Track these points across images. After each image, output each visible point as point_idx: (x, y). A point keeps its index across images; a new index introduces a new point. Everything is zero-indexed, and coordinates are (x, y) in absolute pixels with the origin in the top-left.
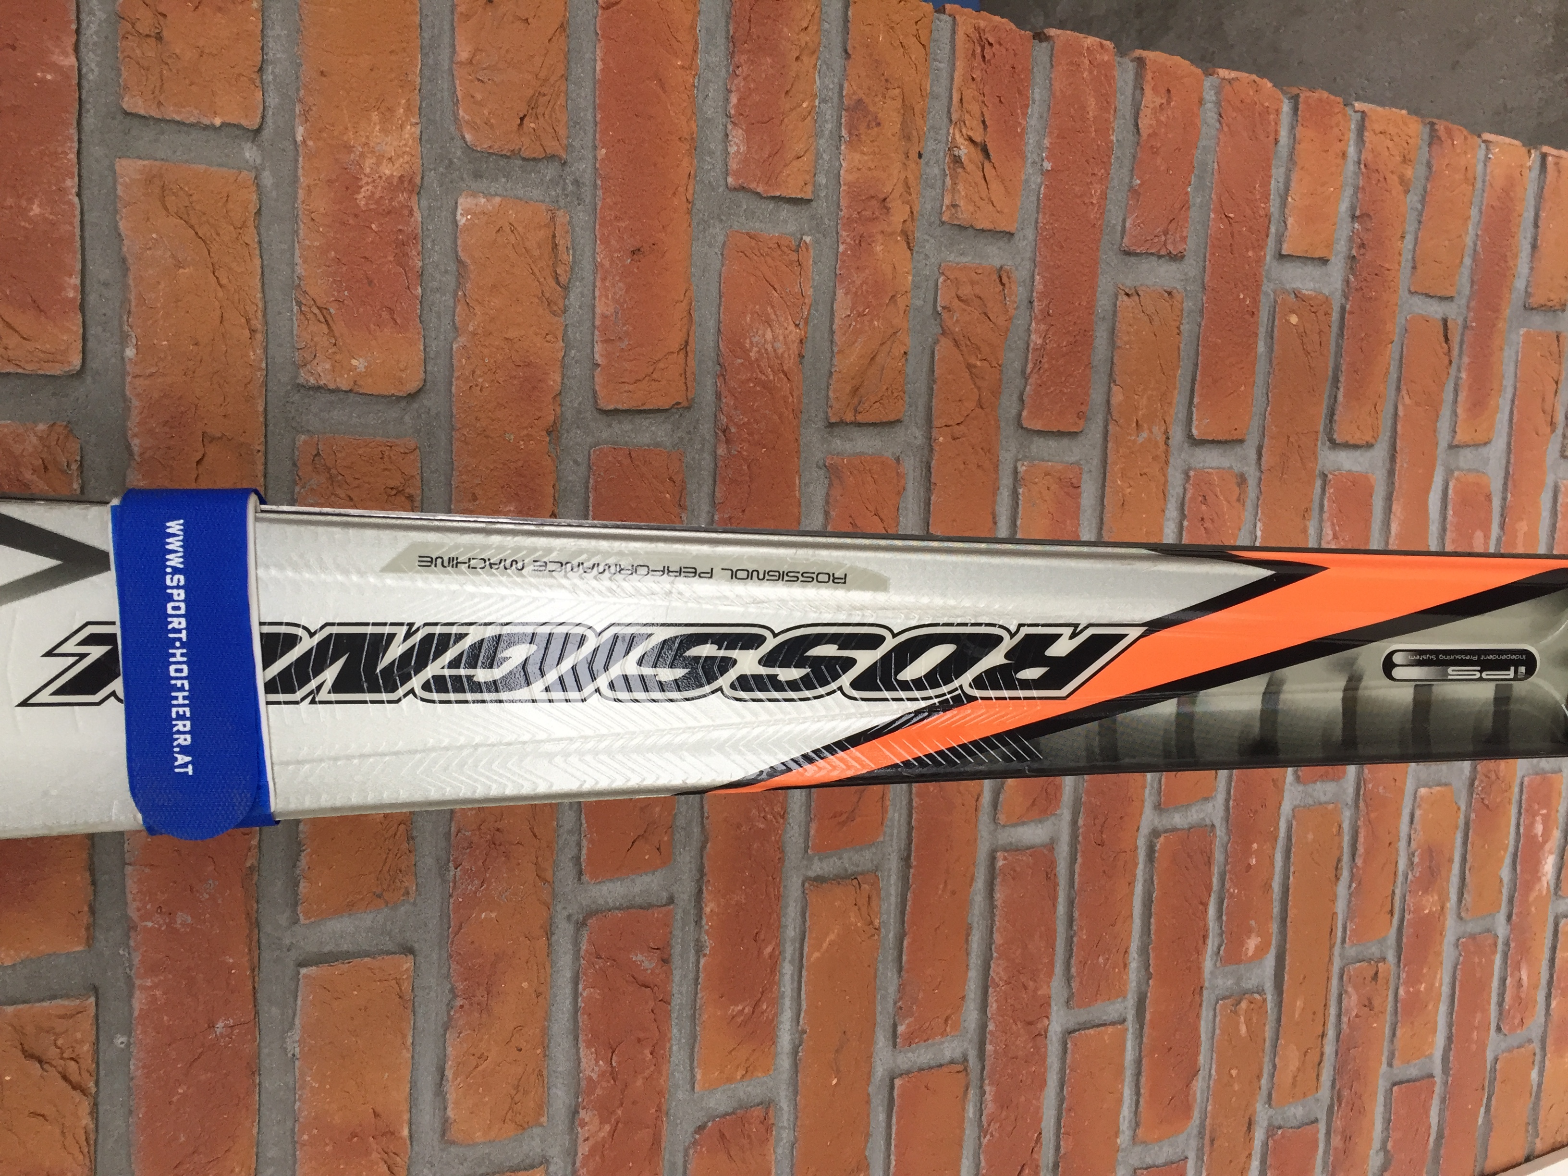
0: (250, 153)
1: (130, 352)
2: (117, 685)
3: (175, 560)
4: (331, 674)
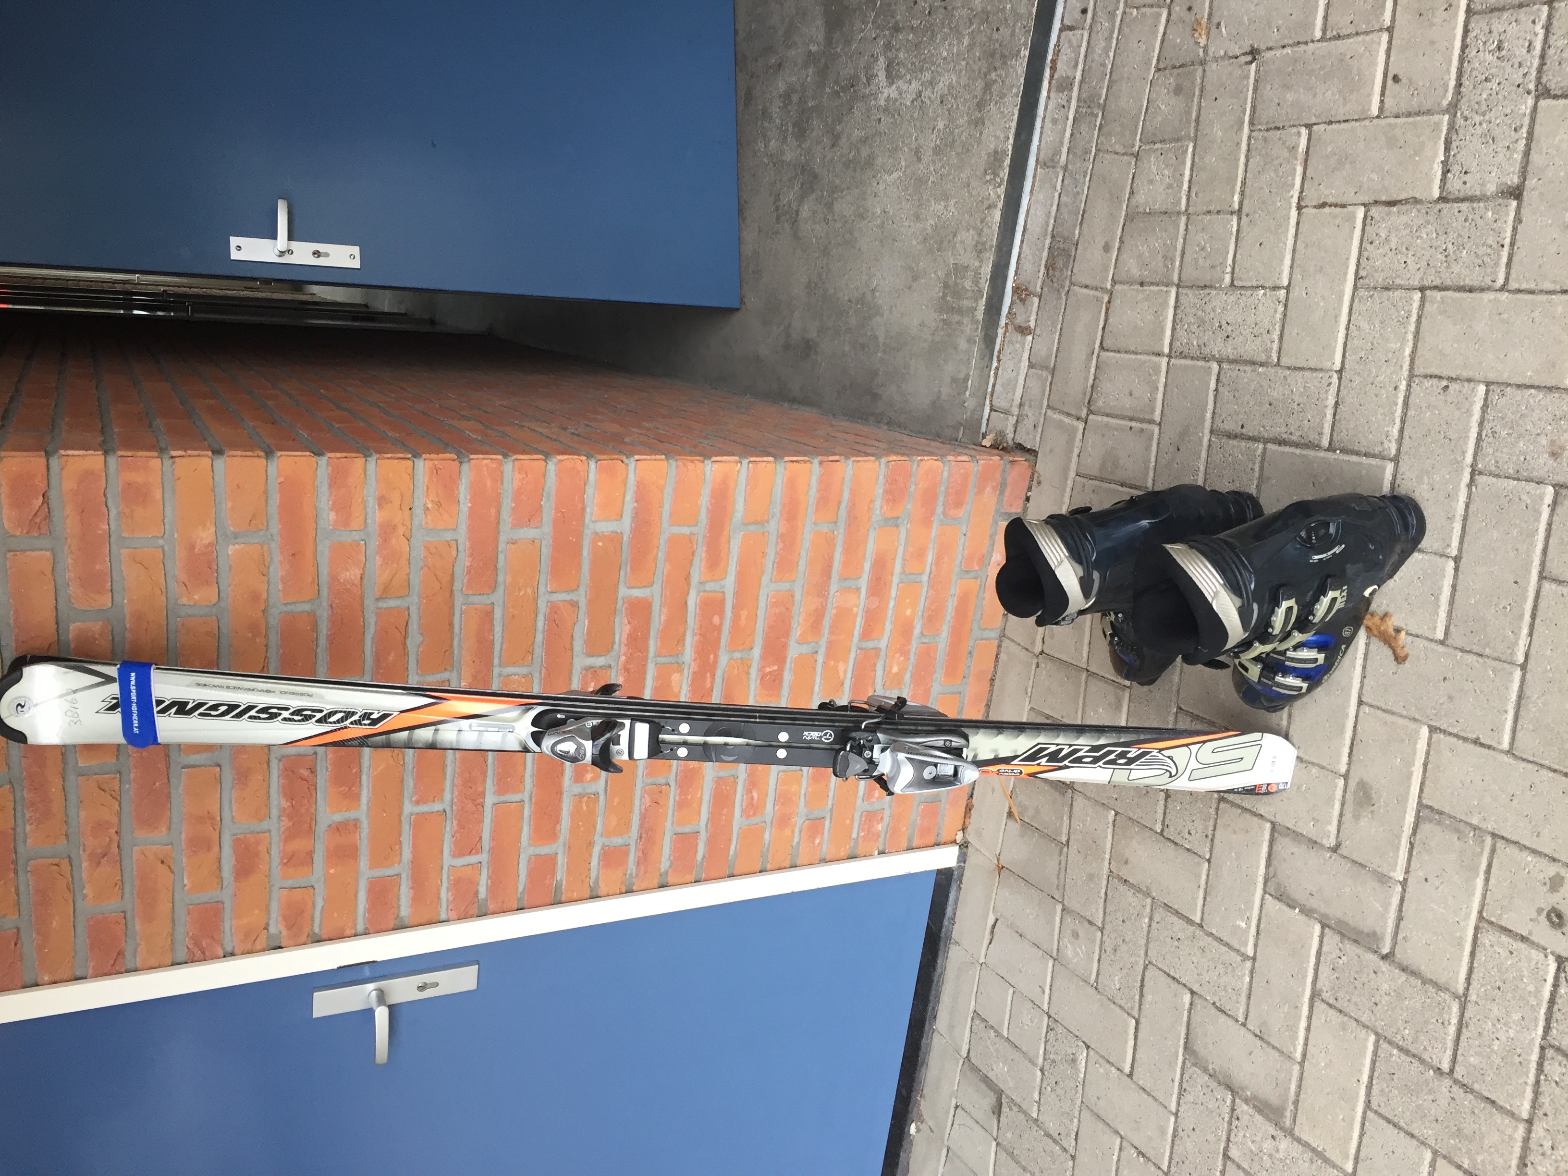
0: (161, 542)
1: (126, 601)
2: (119, 709)
3: (133, 683)
4: (174, 710)
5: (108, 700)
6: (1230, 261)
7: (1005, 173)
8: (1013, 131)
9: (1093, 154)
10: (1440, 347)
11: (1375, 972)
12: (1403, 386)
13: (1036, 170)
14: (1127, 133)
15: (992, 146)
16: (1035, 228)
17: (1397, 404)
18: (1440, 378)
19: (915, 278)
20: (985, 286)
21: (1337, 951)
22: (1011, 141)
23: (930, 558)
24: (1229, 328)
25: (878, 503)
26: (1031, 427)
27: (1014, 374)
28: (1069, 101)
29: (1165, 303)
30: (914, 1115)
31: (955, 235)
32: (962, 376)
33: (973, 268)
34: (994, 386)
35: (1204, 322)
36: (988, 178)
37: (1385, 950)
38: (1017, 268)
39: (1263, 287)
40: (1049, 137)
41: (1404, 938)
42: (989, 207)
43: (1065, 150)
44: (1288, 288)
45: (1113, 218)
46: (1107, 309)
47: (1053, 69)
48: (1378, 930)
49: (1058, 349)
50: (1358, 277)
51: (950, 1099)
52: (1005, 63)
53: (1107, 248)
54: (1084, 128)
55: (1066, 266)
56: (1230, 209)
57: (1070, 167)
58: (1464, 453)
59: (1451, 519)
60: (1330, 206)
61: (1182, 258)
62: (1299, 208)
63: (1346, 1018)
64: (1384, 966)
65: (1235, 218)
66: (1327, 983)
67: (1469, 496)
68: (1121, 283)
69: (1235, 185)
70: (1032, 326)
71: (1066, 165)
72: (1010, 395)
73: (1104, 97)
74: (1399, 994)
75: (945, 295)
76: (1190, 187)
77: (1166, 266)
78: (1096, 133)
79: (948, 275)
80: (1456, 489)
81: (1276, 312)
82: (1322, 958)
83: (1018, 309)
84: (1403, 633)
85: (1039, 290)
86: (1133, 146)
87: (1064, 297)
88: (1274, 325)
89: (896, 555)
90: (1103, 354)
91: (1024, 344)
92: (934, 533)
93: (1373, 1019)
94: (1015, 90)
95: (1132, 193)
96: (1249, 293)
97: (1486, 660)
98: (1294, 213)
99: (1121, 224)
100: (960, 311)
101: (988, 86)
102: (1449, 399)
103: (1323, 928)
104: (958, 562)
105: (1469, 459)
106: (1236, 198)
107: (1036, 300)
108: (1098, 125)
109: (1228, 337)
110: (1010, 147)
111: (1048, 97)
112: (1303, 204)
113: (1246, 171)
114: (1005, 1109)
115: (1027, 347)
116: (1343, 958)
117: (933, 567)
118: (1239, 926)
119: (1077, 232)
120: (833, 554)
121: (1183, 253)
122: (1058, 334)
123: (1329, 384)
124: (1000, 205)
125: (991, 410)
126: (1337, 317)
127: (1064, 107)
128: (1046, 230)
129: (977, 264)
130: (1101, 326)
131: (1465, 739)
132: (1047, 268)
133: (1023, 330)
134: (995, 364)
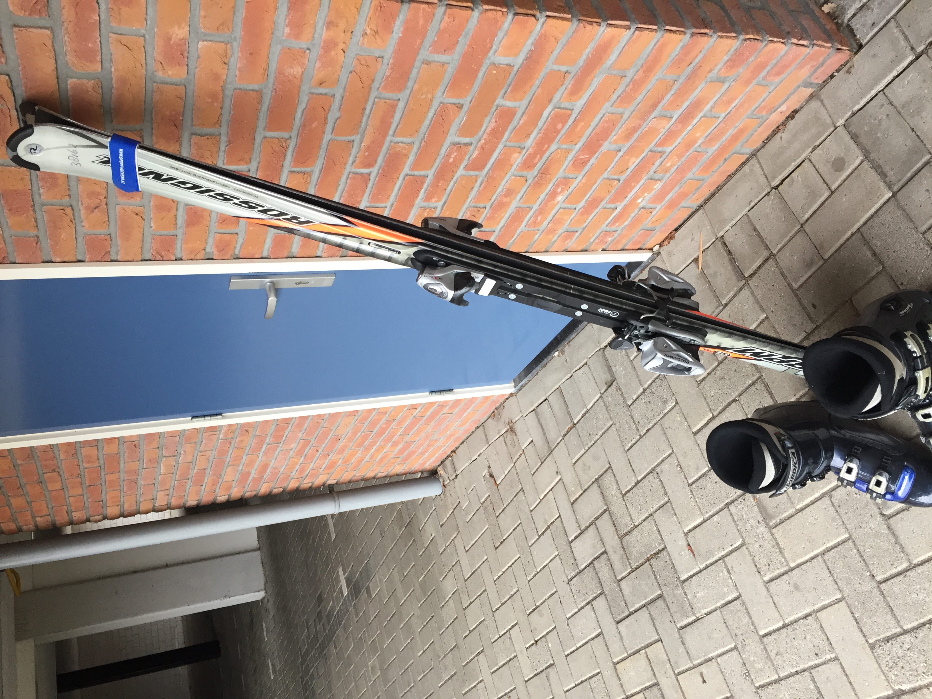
1: (113, 69)
2: (110, 165)
4: (153, 176)
5: (101, 157)
11: (871, 516)
23: (736, 103)
25: (719, 67)
30: (560, 348)
51: (584, 359)
63: (838, 517)
64: (879, 518)
74: (877, 535)
89: (711, 100)
92: (748, 89)
104: (753, 108)
117: (733, 110)
120: (666, 95)
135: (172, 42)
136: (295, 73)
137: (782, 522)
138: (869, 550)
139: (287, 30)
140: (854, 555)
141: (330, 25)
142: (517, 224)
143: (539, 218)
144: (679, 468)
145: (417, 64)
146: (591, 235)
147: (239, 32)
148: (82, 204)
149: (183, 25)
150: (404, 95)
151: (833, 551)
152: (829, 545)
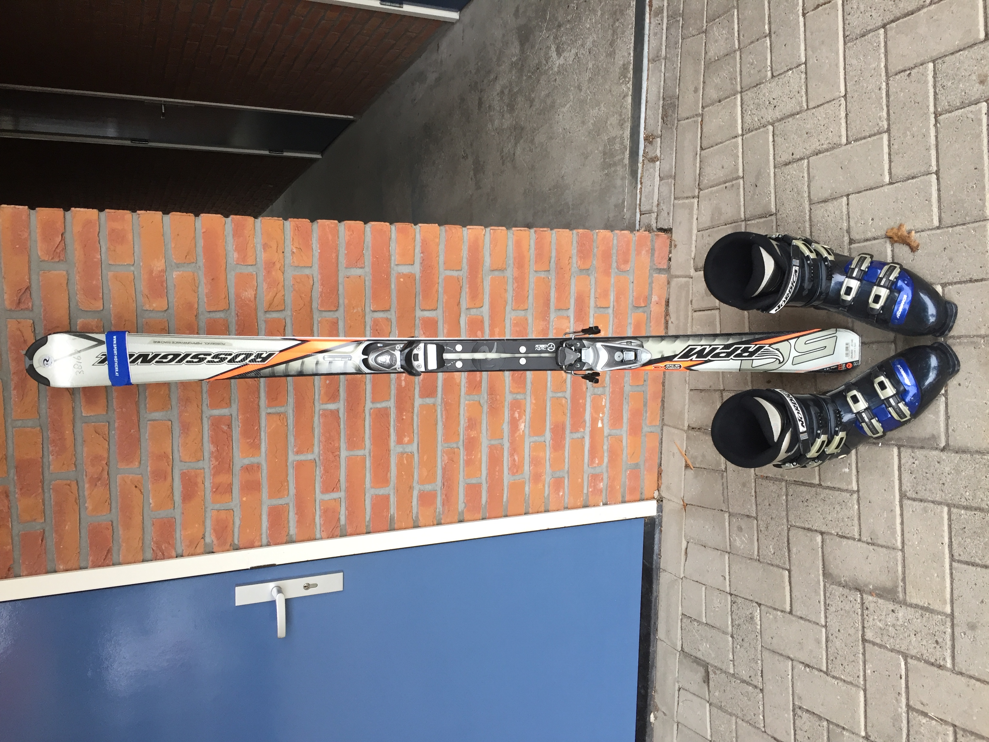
0: (132, 268)
1: (111, 306)
2: (107, 362)
3: (115, 342)
4: (140, 360)
5: (100, 356)
6: (769, 63)
7: (631, 74)
8: (632, 48)
9: (680, 43)
10: (901, 53)
11: (939, 462)
12: (884, 86)
13: (648, 64)
14: (698, 22)
15: (621, 63)
16: (652, 98)
17: (882, 98)
18: (905, 71)
19: (586, 158)
20: (627, 143)
21: (911, 459)
22: (632, 54)
23: (612, 297)
24: (775, 101)
25: (574, 260)
26: (666, 214)
27: (652, 187)
28: (662, 20)
29: (735, 104)
30: (652, 707)
31: (606, 122)
32: (620, 201)
33: (619, 136)
34: (640, 199)
35: (759, 105)
36: (621, 81)
37: (943, 444)
38: (645, 126)
39: (790, 69)
40: (654, 43)
41: (953, 430)
42: (624, 97)
43: (664, 47)
44: (805, 63)
45: (697, 72)
46: (701, 125)
47: (651, 6)
48: (935, 433)
49: (675, 162)
50: (845, 37)
51: (674, 685)
52: (623, 14)
53: (696, 90)
54: (673, 31)
55: (673, 112)
56: (764, 35)
57: (668, 56)
58: (928, 107)
59: (928, 149)
60: (821, 6)
61: (741, 75)
62: (804, 15)
63: (926, 504)
64: (944, 455)
65: (768, 39)
66: (908, 484)
67: (937, 132)
68: (707, 106)
69: (765, 19)
70: (659, 155)
71: (666, 56)
72: (651, 201)
73: (682, 9)
74: (957, 470)
75: (605, 159)
76: (739, 34)
77: (732, 84)
78: (680, 31)
79: (605, 146)
80: (928, 129)
81: (800, 79)
82: (902, 469)
83: (649, 149)
84: (913, 232)
85: (660, 133)
86: (703, 26)
87: (675, 131)
88: (801, 87)
89: (590, 294)
90: (703, 152)
91: (655, 168)
92: (612, 281)
93: (943, 495)
94: (630, 26)
95: (706, 53)
96: (783, 76)
97: (968, 225)
98: (801, 19)
99: (702, 74)
100: (615, 164)
101: (614, 32)
102: (913, 80)
103: (899, 449)
104: (630, 301)
105: (932, 109)
106: (767, 27)
107: (659, 139)
108: (681, 25)
109: (775, 107)
110: (632, 58)
111: (650, 23)
112: (805, 12)
113: (770, 9)
114: (712, 676)
115: (657, 169)
116: (916, 462)
117: (615, 303)
118: (845, 472)
119: (677, 90)
120: (550, 293)
121: (741, 71)
122: (674, 153)
123: (840, 105)
124: (630, 93)
125: (640, 215)
126: (837, 65)
127: (659, 24)
128: (659, 97)
129: (621, 132)
130: (699, 137)
131: (965, 282)
132: (663, 118)
133: (653, 160)
134: (639, 186)
135: (154, 275)
136: (250, 296)
137: (904, 580)
138: (968, 494)
139: (236, 255)
140: (966, 517)
141: (265, 246)
142: (497, 469)
143: (516, 458)
144: (808, 669)
145: (341, 280)
146: (580, 480)
147: (201, 261)
148: (86, 476)
149: (161, 258)
150: (340, 314)
151: (953, 540)
152: (946, 540)
